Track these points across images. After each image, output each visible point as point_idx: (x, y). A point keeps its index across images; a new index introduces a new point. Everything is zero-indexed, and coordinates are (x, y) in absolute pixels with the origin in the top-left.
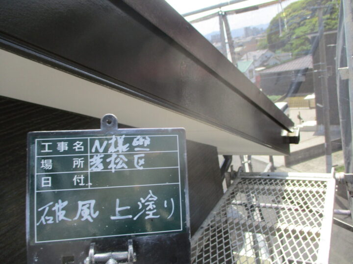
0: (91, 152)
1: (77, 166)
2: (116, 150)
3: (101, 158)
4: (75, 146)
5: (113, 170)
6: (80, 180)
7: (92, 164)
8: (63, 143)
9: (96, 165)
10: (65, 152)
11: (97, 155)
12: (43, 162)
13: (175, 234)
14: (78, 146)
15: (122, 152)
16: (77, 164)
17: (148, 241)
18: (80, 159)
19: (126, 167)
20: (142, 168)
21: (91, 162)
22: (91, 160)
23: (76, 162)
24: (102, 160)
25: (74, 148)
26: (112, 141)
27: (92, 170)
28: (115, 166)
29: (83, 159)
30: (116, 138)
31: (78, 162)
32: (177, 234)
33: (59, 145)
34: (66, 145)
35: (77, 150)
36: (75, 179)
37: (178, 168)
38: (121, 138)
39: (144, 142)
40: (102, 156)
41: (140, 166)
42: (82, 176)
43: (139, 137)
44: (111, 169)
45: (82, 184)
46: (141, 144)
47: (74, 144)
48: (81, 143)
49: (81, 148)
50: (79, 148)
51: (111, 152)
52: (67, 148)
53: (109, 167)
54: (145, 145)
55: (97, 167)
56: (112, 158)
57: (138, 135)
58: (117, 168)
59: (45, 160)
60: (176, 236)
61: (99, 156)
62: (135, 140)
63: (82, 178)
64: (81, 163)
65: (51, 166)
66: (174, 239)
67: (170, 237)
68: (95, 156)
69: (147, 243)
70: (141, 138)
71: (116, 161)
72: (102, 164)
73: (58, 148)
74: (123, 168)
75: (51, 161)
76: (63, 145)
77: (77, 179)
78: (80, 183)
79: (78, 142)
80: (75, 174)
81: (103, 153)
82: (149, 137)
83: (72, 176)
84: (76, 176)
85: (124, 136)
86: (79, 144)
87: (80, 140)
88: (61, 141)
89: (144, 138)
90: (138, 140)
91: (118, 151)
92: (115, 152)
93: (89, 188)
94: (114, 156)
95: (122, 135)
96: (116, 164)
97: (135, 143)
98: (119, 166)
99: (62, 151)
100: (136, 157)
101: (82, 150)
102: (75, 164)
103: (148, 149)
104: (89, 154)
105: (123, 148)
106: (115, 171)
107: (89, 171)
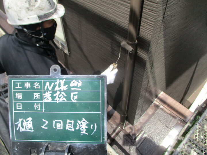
0: (44, 90)
1: (36, 98)
2: (59, 89)
3: (50, 94)
4: (35, 85)
5: (58, 102)
6: (38, 106)
7: (45, 97)
8: (27, 83)
9: (47, 98)
10: (29, 89)
11: (48, 92)
12: (17, 94)
13: (96, 144)
14: (36, 85)
15: (63, 90)
16: (36, 96)
17: (80, 146)
18: (38, 94)
19: (66, 100)
20: (76, 101)
21: (44, 96)
22: (44, 95)
23: (35, 96)
24: (51, 95)
25: (34, 86)
26: (57, 83)
27: (45, 101)
28: (59, 99)
29: (39, 93)
30: (60, 81)
31: (37, 95)
32: (98, 144)
33: (25, 84)
34: (30, 84)
35: (36, 88)
36: (35, 106)
37: (100, 102)
38: (62, 81)
39: (77, 84)
40: (51, 92)
41: (75, 100)
42: (39, 104)
43: (74, 81)
44: (56, 101)
45: (39, 109)
46: (76, 85)
47: (34, 84)
48: (38, 83)
49: (38, 87)
50: (37, 87)
51: (57, 90)
52: (30, 87)
53: (55, 100)
54: (79, 86)
55: (48, 99)
56: (57, 94)
57: (74, 79)
58: (60, 100)
59: (18, 93)
60: (98, 145)
61: (49, 92)
62: (72, 82)
63: (39, 105)
64: (38, 96)
65: (21, 97)
66: (96, 147)
67: (93, 146)
68: (47, 92)
69: (79, 148)
70: (76, 81)
71: (60, 96)
72: (51, 98)
73: (25, 86)
74: (64, 100)
75: (21, 94)
76: (27, 85)
77: (36, 106)
78: (38, 108)
79: (36, 83)
80: (35, 102)
81: (51, 90)
82: (81, 81)
83: (33, 103)
84: (35, 104)
85: (64, 80)
86: (37, 84)
87: (37, 82)
88: (26, 82)
89: (78, 81)
90: (74, 83)
91: (61, 90)
92: (59, 90)
93: (43, 112)
94: (58, 92)
95: (63, 79)
96: (60, 98)
97: (72, 85)
98: (61, 99)
99: (27, 88)
100: (72, 94)
101: (39, 88)
102: (35, 97)
103: (80, 89)
104: (43, 91)
105: (64, 88)
106: (59, 102)
107: (43, 101)
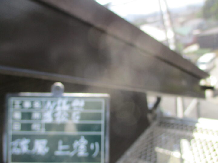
7: (45, 116)
9: (48, 118)
14: (37, 105)
22: (45, 113)
24: (52, 114)
31: (36, 115)
53: (57, 119)
56: (58, 114)
61: (50, 111)
63: (39, 125)
72: (52, 117)
94: (60, 112)
99: (27, 107)
105: (66, 107)
